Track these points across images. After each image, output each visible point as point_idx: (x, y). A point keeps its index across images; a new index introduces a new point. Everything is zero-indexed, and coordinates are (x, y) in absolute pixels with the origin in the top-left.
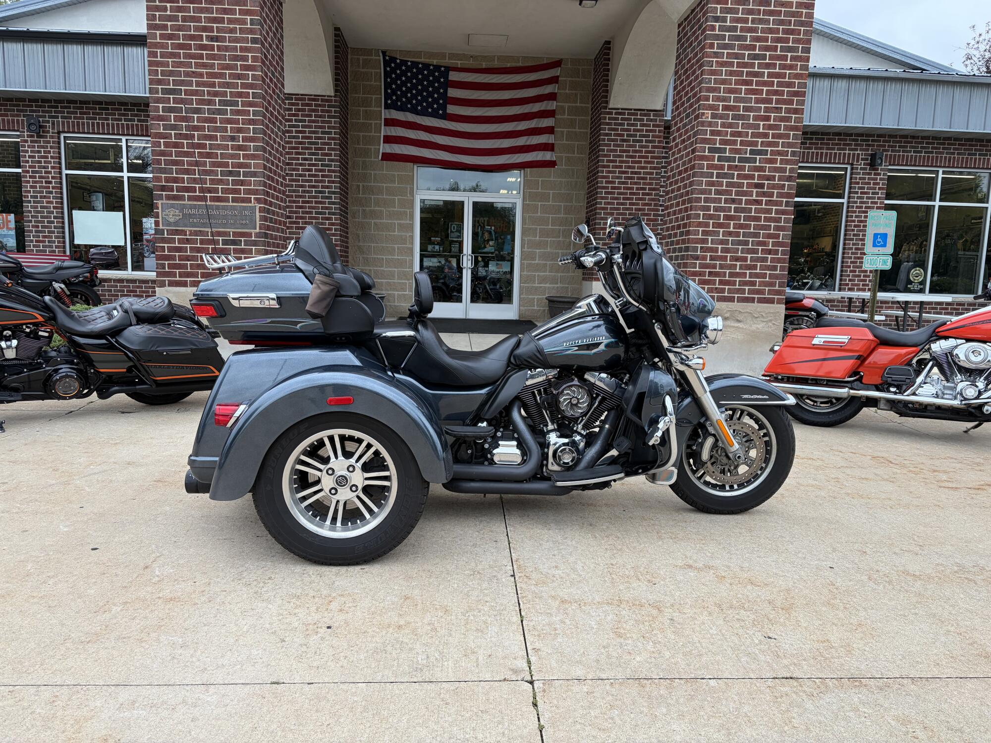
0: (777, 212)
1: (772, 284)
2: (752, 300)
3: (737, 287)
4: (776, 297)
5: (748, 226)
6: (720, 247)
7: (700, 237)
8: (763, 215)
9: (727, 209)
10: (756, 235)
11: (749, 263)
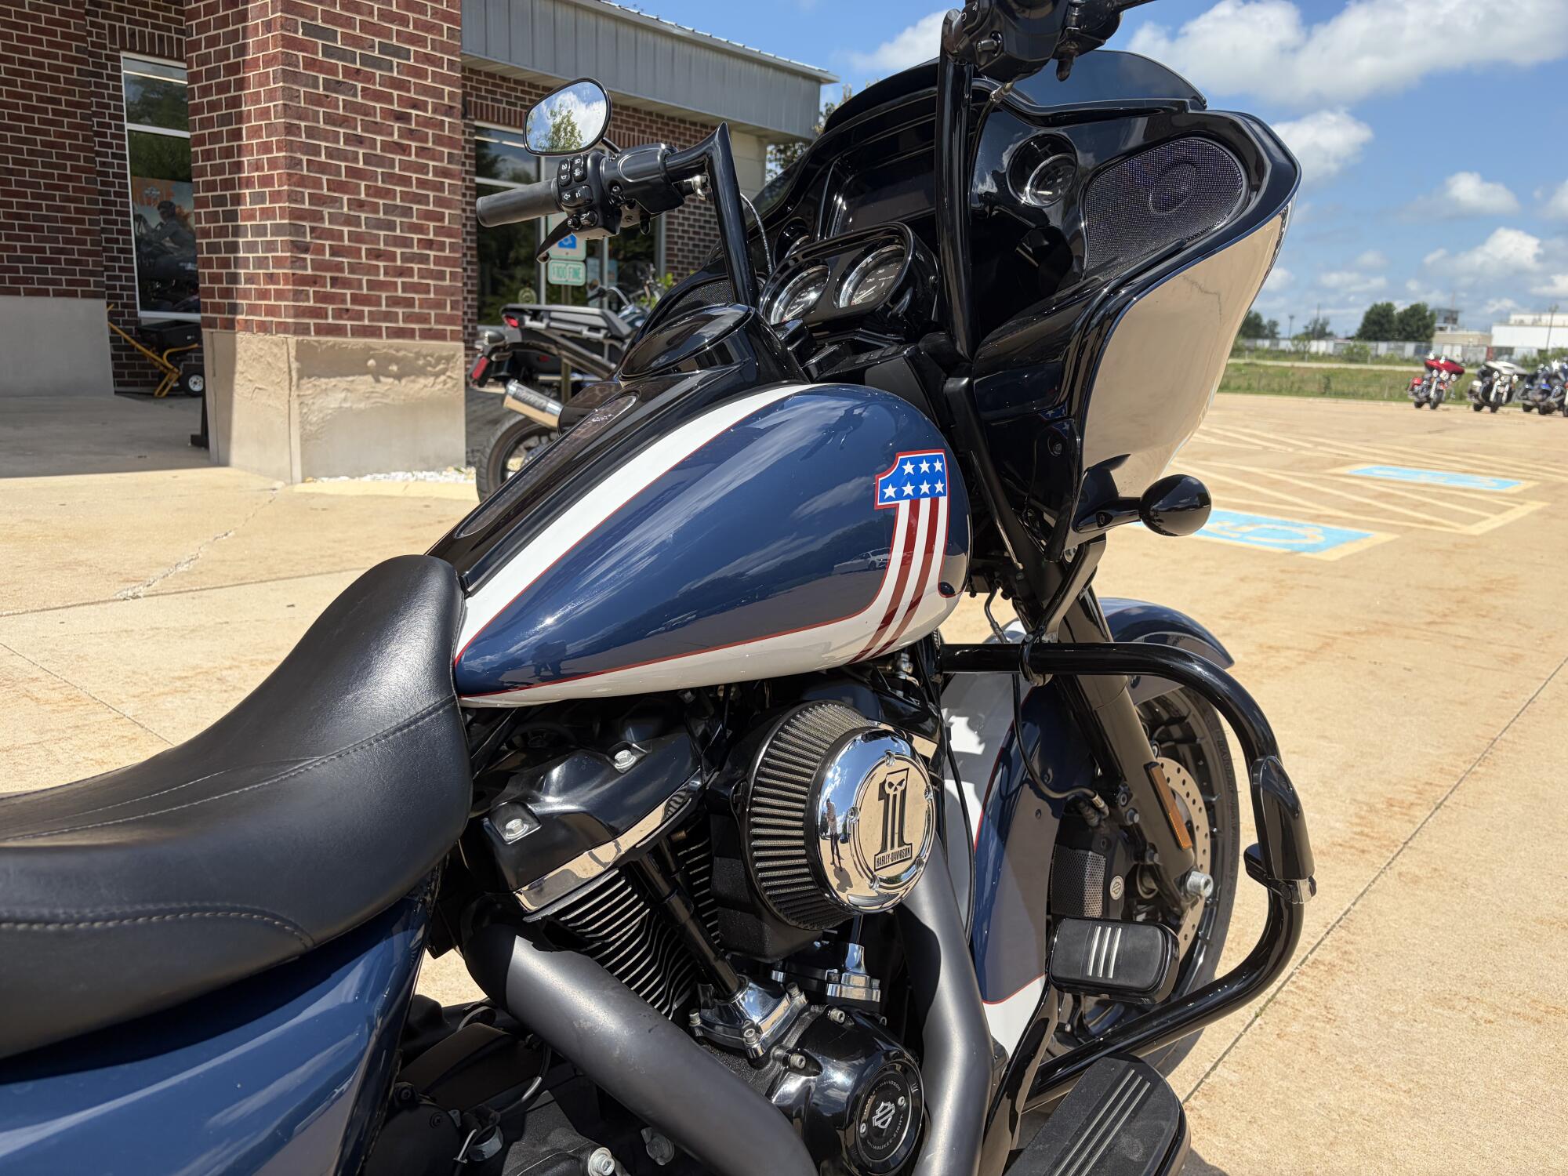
0: (439, 172)
1: (440, 305)
2: (409, 334)
3: (384, 308)
4: (449, 328)
5: (389, 194)
6: (346, 229)
7: (307, 206)
8: (414, 176)
9: (350, 156)
10: (407, 212)
11: (399, 263)
